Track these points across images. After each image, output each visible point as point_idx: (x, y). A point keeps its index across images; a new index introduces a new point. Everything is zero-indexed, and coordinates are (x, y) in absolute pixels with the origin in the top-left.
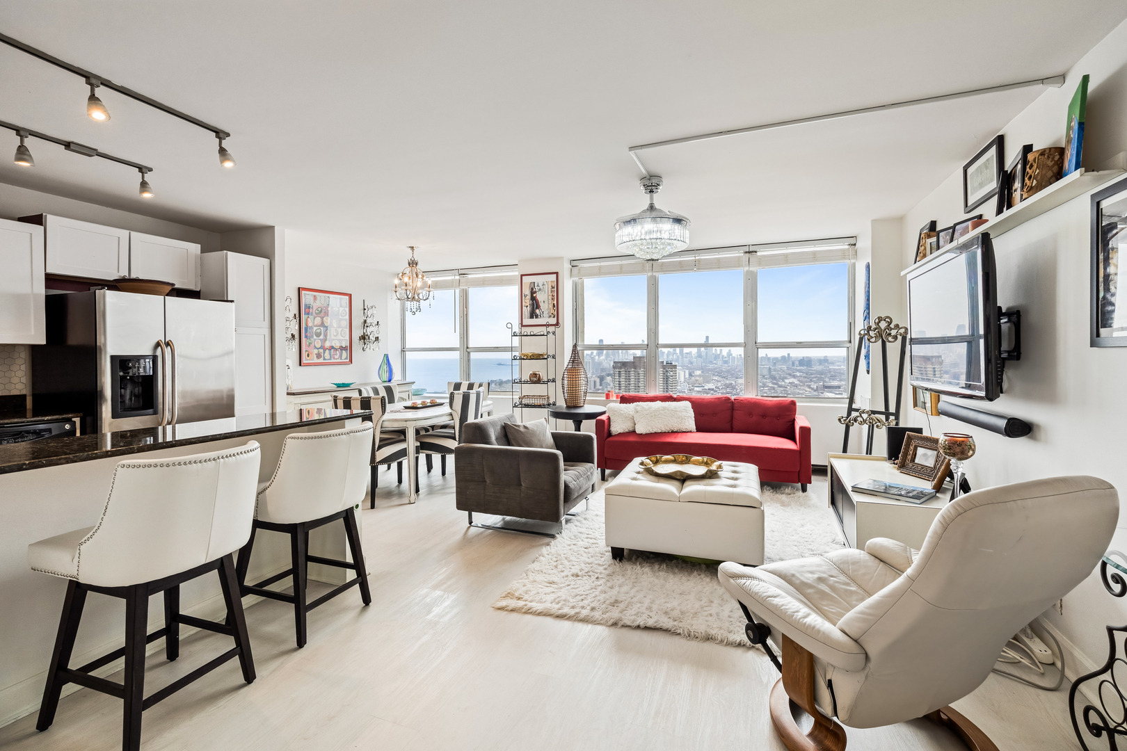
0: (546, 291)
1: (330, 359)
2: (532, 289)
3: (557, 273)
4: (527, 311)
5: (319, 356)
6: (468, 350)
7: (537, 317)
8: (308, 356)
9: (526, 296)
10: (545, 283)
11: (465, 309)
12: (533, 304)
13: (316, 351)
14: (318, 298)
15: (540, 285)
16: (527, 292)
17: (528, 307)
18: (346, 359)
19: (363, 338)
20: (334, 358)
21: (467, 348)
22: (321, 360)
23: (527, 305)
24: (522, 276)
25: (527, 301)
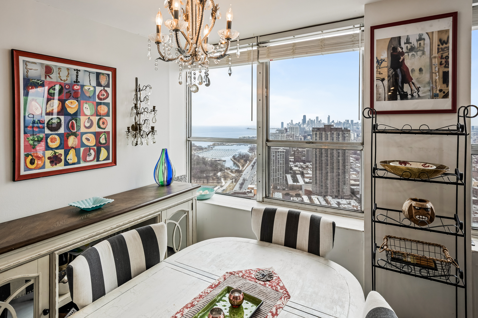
0: (427, 49)
1: (79, 162)
2: (395, 49)
3: (454, 16)
4: (382, 88)
5: (55, 160)
6: (269, 144)
7: (404, 97)
8: (32, 162)
9: (380, 62)
10: (425, 36)
11: (265, 90)
12: (396, 76)
13: (49, 154)
14: (55, 70)
15: (413, 41)
16: (383, 54)
17: (386, 82)
18: (107, 158)
19: (136, 128)
20: (85, 161)
21: (267, 140)
22: (60, 166)
23: (382, 76)
24: (373, 29)
25: (385, 71)
